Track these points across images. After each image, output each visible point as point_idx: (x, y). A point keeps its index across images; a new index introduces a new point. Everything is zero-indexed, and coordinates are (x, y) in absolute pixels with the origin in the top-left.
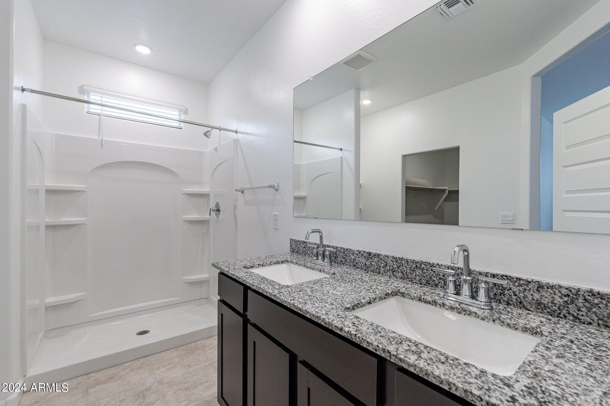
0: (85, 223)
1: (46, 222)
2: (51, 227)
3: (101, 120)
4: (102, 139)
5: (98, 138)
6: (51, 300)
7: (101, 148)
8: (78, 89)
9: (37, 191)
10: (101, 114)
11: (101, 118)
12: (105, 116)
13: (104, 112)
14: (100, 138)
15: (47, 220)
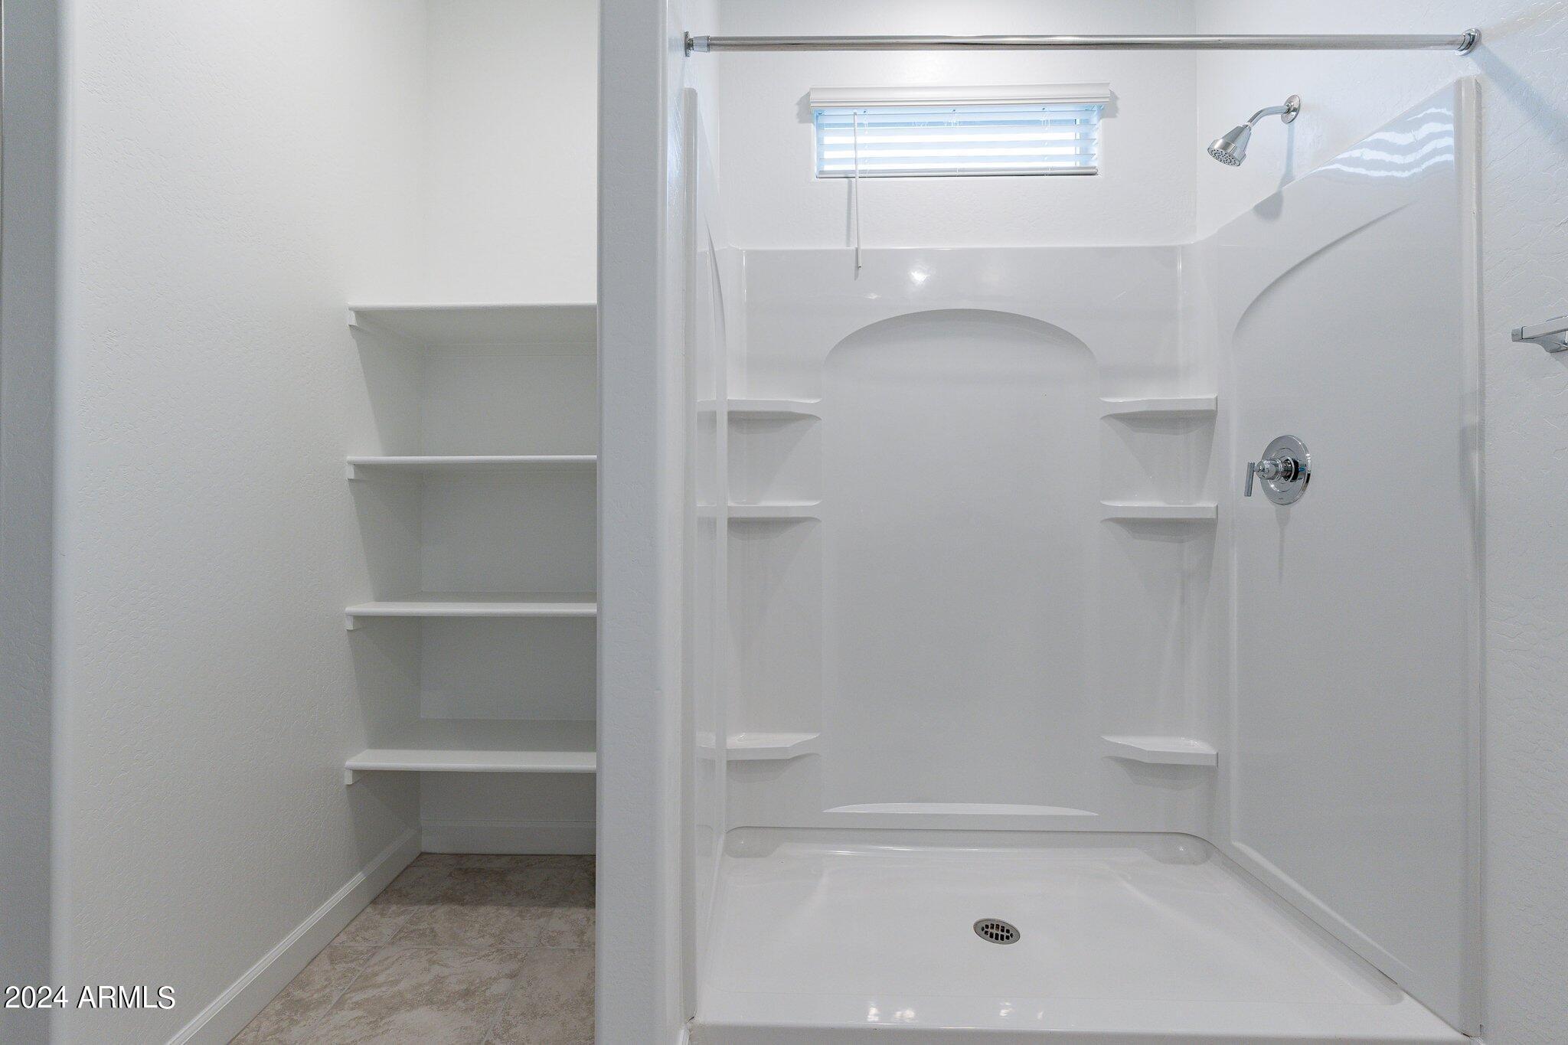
0: (816, 517)
1: (730, 508)
2: (740, 525)
3: (854, 190)
4: (857, 250)
5: (845, 248)
6: (741, 741)
7: (856, 276)
8: (796, 110)
9: (711, 419)
10: (853, 172)
11: (854, 185)
12: (866, 175)
13: (861, 167)
14: (853, 247)
15: (730, 504)
